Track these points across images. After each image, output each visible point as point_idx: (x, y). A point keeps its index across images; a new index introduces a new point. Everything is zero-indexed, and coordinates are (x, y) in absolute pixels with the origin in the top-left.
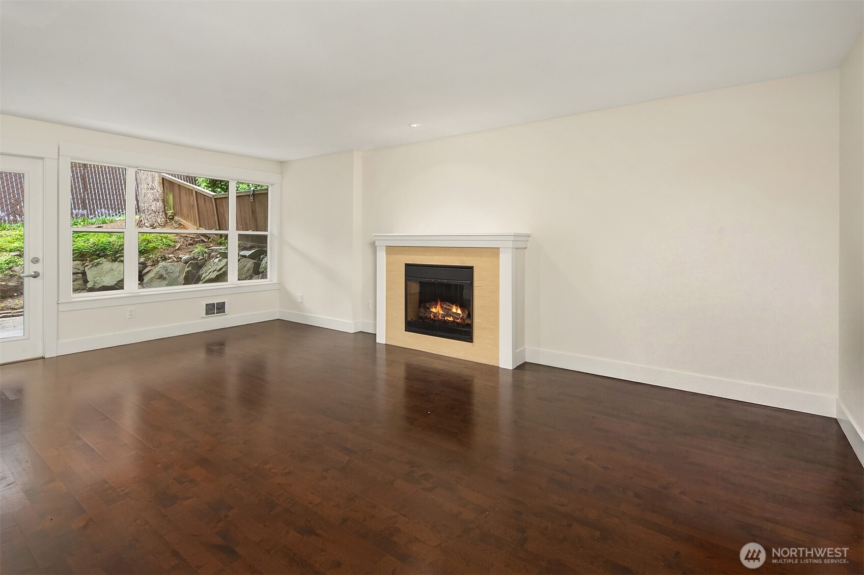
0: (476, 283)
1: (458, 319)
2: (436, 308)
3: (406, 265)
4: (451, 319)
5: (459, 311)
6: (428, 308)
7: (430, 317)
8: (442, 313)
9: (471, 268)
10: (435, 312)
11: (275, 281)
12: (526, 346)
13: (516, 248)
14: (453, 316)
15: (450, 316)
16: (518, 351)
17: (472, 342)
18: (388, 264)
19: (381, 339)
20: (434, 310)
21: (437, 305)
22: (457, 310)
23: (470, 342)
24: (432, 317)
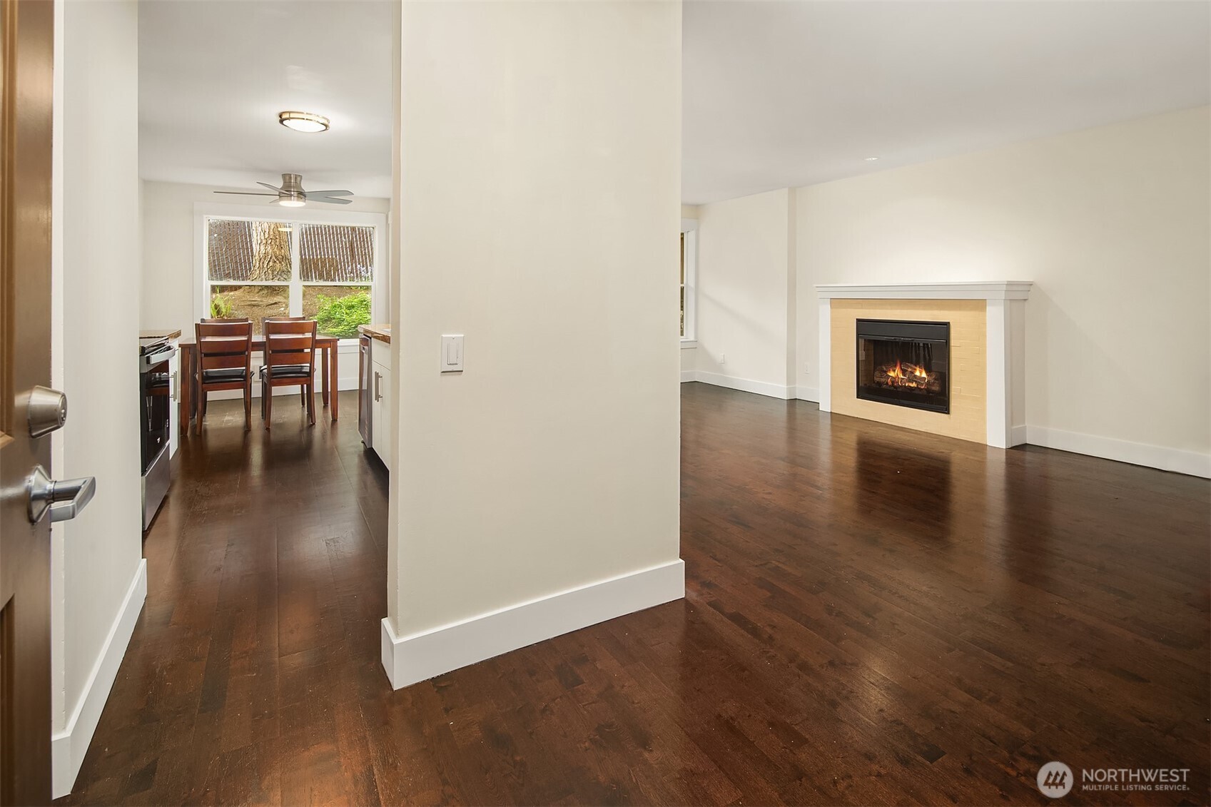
0: (953, 342)
1: (922, 384)
2: (894, 371)
3: (858, 320)
4: (914, 385)
5: (924, 375)
6: (886, 372)
7: (887, 383)
8: (902, 377)
9: (947, 324)
10: (894, 376)
11: (692, 338)
12: (1026, 424)
13: (1010, 300)
14: (916, 382)
15: (912, 381)
16: (1014, 427)
17: (948, 413)
18: (833, 319)
19: (825, 407)
20: (892, 374)
21: (896, 366)
22: (921, 372)
23: (946, 413)
24: (890, 383)
